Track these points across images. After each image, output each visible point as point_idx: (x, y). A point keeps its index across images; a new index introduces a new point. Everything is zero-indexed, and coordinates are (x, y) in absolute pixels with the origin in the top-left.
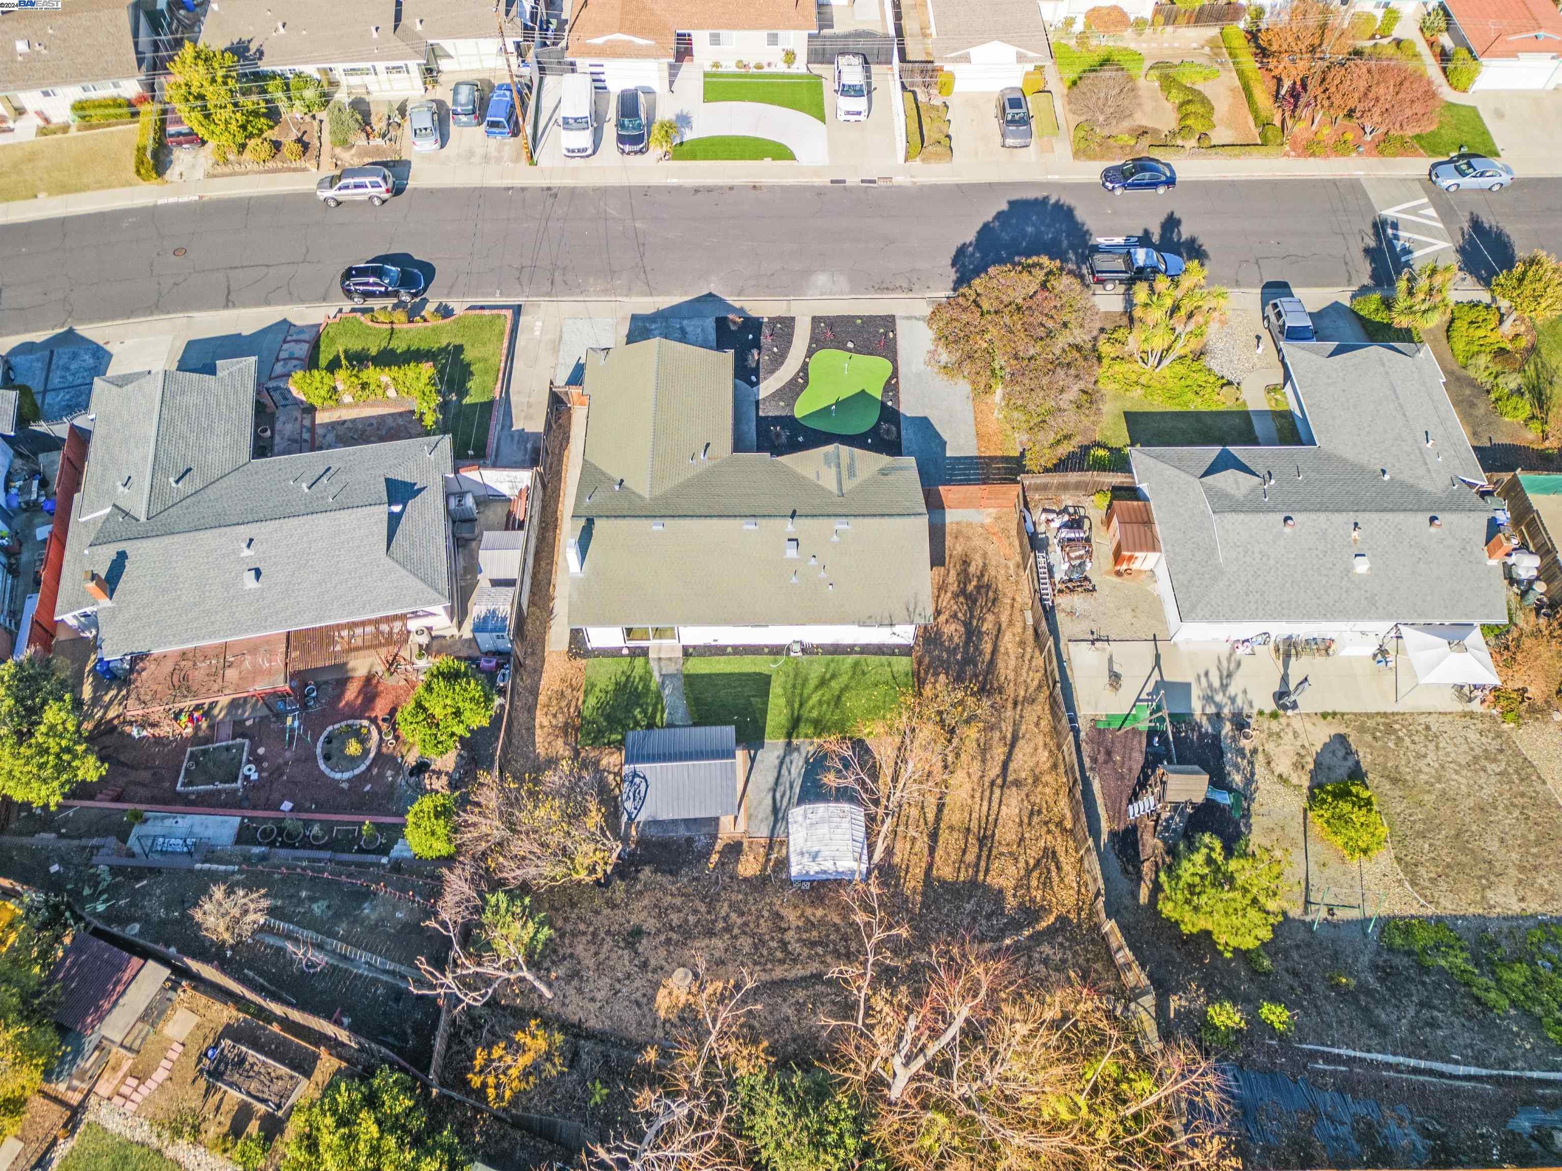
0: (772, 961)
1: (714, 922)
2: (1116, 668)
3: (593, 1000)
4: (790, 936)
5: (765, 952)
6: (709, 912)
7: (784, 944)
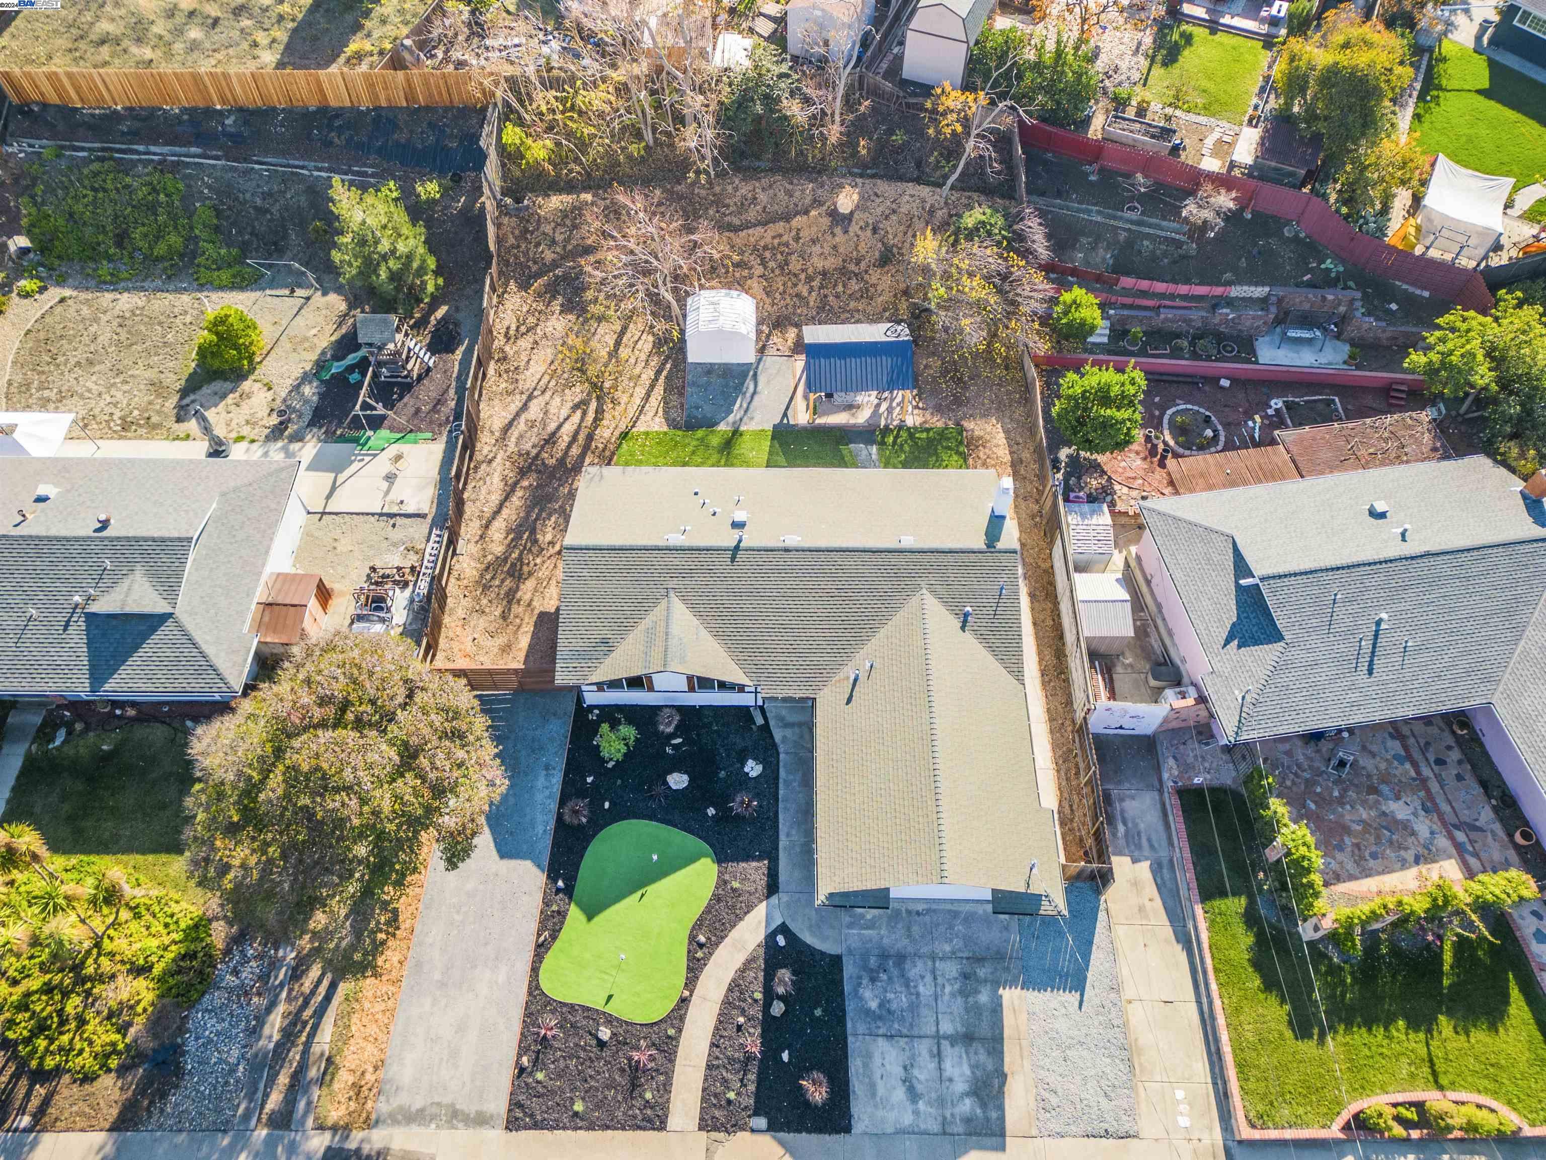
0: (774, 248)
1: (821, 287)
2: (385, 485)
3: (912, 196)
4: (759, 270)
5: (779, 256)
6: (826, 296)
7: (764, 263)
